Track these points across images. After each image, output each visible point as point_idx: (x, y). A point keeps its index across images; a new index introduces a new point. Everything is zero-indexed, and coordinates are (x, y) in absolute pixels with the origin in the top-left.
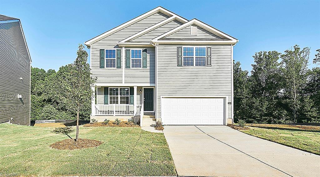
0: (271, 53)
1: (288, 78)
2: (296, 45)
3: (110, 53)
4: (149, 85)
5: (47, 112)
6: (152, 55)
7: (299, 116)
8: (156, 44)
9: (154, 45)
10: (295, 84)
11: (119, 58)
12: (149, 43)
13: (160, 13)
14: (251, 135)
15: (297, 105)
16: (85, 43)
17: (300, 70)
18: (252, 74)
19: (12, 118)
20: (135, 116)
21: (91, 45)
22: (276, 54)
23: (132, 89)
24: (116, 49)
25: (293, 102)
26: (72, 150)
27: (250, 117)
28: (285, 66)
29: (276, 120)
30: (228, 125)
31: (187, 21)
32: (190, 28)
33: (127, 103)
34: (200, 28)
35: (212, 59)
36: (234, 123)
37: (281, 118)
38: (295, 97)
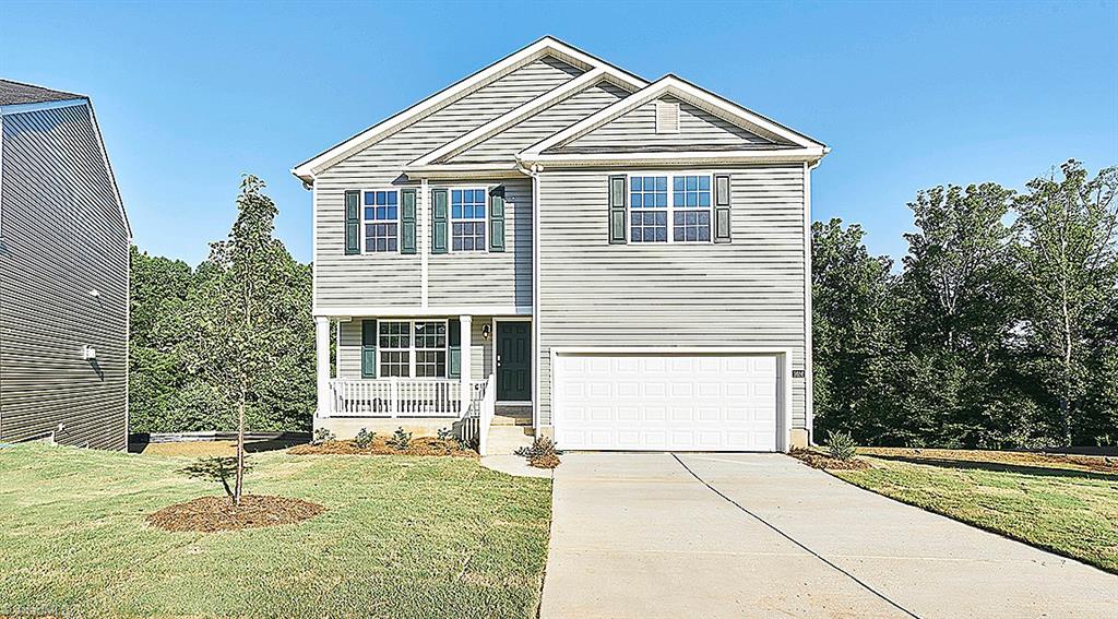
0: (978, 192)
1: (1042, 283)
2: (1071, 161)
3: (381, 202)
4: (511, 310)
5: (193, 406)
6: (522, 205)
7: (1082, 421)
8: (534, 168)
9: (526, 172)
10: (1066, 303)
11: (410, 220)
12: (511, 166)
13: (549, 59)
14: (868, 490)
15: (1074, 382)
16: (294, 171)
17: (1086, 254)
18: (908, 269)
19: (61, 426)
20: (464, 420)
21: (314, 177)
22: (994, 194)
23: (455, 322)
24: (398, 189)
25: (1063, 369)
26: (213, 534)
27: (898, 424)
28: (1029, 237)
29: (996, 436)
30: (794, 453)
31: (641, 85)
32: (653, 107)
33: (441, 373)
34: (688, 107)
35: (732, 218)
36: (817, 445)
37: (1015, 428)
38: (1069, 351)
